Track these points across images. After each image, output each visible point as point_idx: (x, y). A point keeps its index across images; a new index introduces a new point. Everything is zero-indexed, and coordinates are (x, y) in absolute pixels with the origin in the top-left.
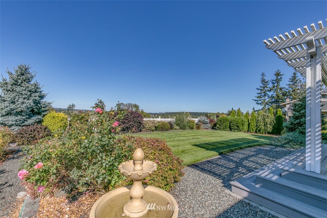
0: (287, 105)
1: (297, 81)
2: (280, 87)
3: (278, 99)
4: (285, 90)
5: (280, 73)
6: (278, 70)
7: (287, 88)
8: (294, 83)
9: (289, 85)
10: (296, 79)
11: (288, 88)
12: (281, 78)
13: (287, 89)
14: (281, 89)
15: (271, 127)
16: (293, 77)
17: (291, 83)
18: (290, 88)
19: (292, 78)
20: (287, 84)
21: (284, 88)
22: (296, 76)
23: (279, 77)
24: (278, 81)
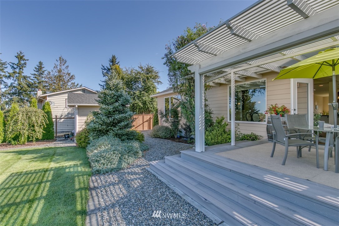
0: (47, 98)
1: (43, 72)
2: (23, 75)
3: (21, 89)
4: (30, 80)
5: (23, 56)
6: (21, 52)
7: (32, 78)
8: (40, 74)
9: (35, 74)
10: (42, 70)
11: (34, 79)
12: (25, 64)
13: (32, 80)
14: (25, 78)
15: (41, 130)
16: (39, 67)
17: (36, 73)
18: (35, 79)
19: (37, 67)
20: (32, 73)
21: (29, 77)
22: (43, 66)
23: (22, 62)
24: (21, 66)
